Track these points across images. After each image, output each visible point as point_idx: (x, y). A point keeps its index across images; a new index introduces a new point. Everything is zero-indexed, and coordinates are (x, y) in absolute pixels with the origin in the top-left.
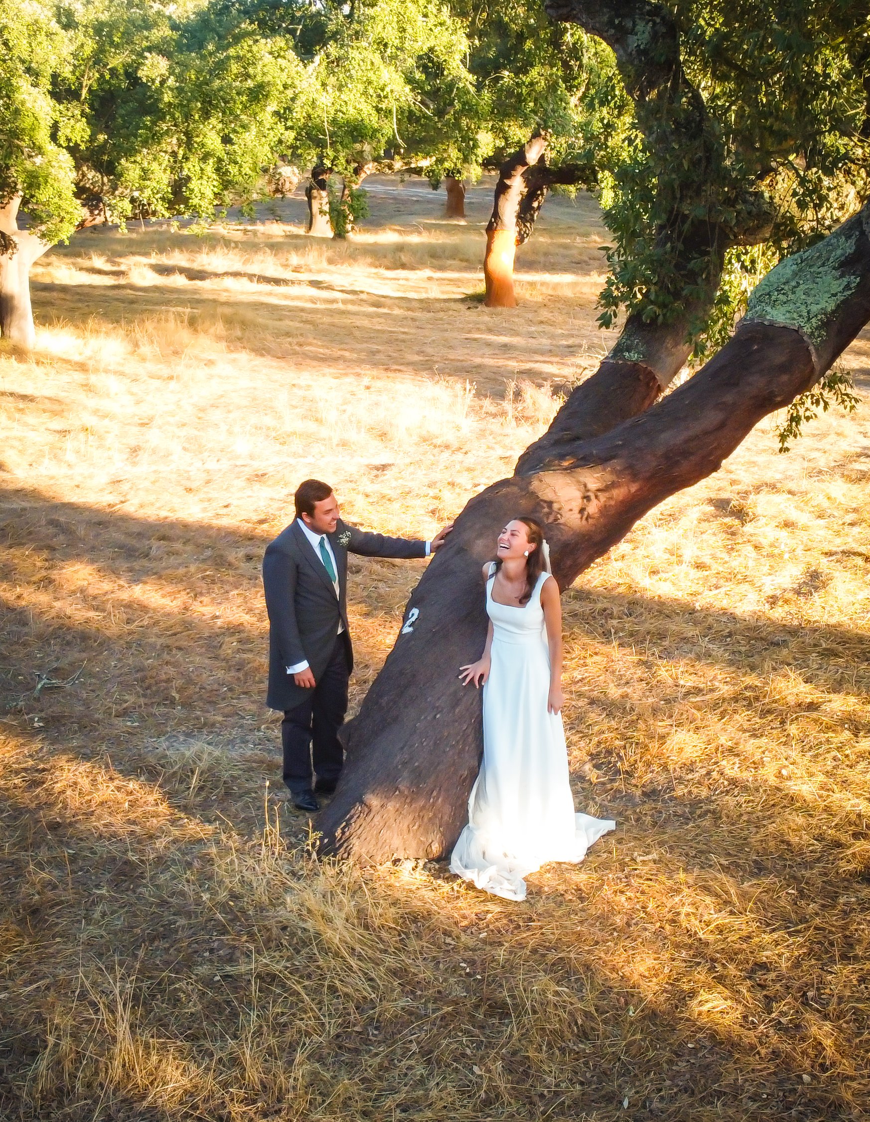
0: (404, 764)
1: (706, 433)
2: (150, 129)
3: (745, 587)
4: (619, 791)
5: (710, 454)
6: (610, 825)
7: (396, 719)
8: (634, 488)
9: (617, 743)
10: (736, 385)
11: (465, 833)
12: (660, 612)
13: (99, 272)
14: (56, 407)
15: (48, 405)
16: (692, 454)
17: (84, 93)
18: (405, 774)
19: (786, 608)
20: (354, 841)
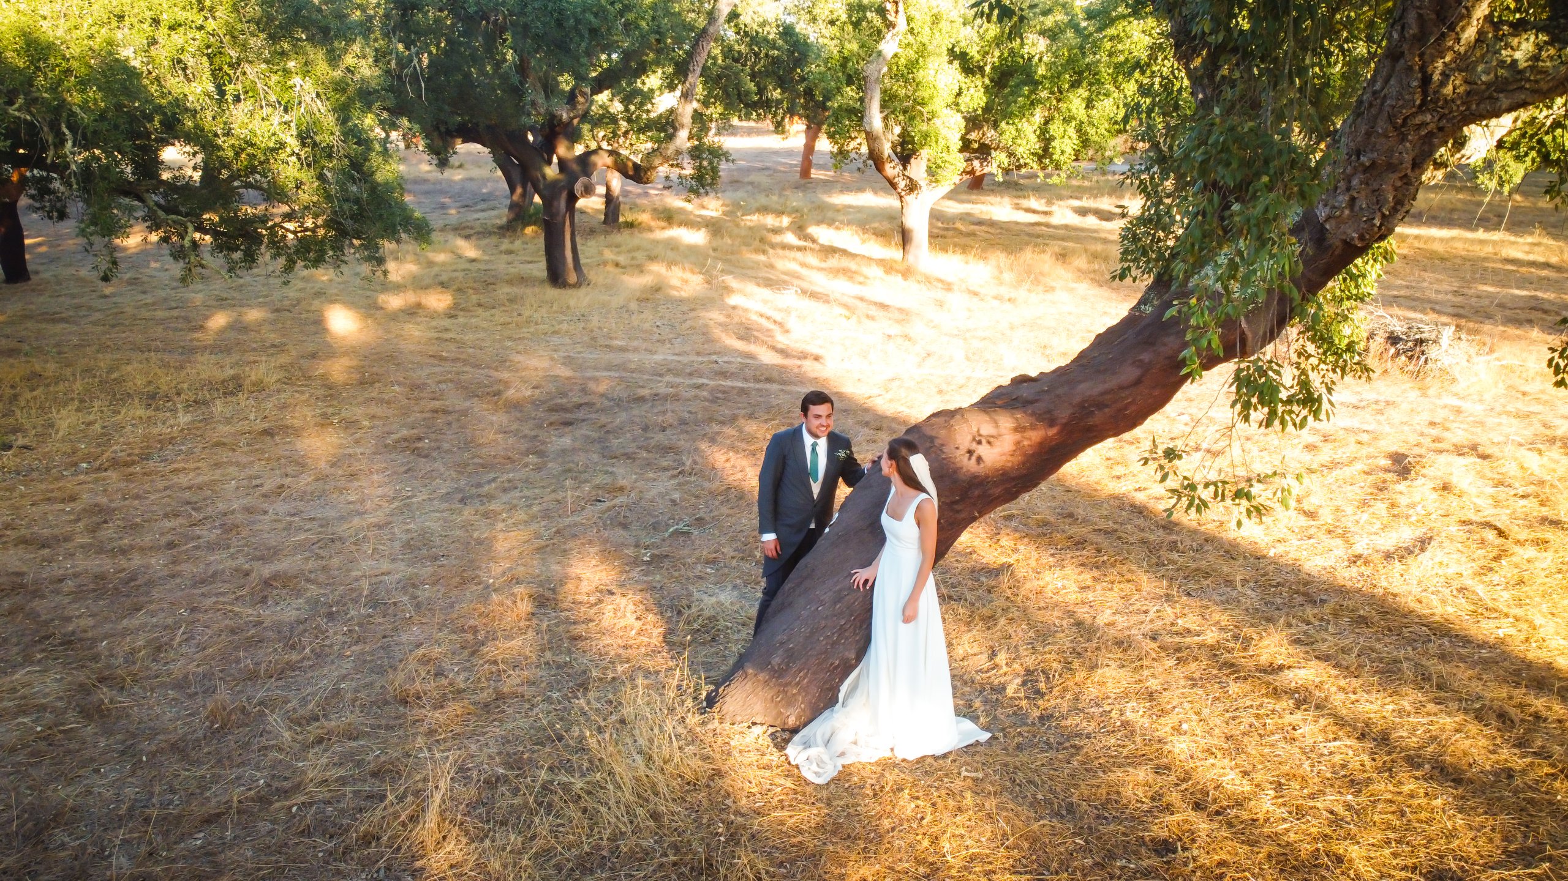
0: (782, 643)
1: (1122, 388)
2: (1028, 97)
3: (1339, 542)
4: (1021, 709)
5: (1126, 408)
6: (985, 736)
7: (790, 604)
8: (1052, 432)
9: (1055, 665)
10: (1153, 344)
11: (826, 713)
12: (1227, 552)
13: (1034, 212)
14: (903, 316)
15: (897, 315)
16: (1107, 406)
17: (988, 69)
18: (780, 652)
19: (1363, 569)
20: (728, 699)
